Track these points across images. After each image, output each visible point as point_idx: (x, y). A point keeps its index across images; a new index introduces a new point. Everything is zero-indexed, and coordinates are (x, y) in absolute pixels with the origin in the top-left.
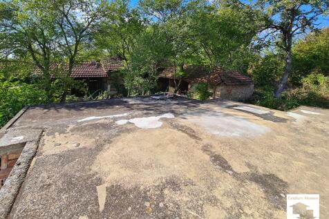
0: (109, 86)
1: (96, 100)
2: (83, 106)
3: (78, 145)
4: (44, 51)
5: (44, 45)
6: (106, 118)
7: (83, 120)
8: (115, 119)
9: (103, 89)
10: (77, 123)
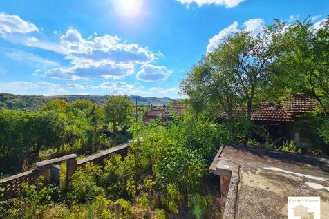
0: (297, 135)
1: (280, 151)
2: (266, 155)
3: (268, 188)
4: (227, 96)
5: (227, 92)
6: (293, 175)
7: (269, 168)
8: (306, 180)
9: (288, 138)
10: (264, 170)
